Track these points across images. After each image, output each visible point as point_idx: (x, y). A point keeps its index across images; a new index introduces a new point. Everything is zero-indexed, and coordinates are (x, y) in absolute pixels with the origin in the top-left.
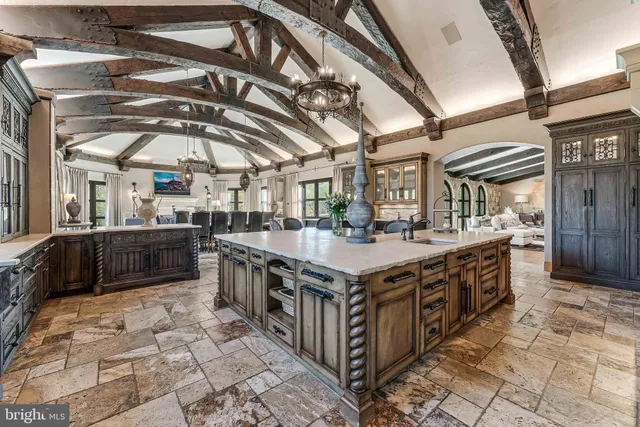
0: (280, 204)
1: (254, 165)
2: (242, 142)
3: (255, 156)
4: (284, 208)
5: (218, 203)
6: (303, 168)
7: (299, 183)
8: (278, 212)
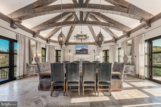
0: (130, 57)
1: (114, 37)
2: (104, 23)
3: (113, 30)
4: (132, 59)
5: (98, 57)
6: (150, 29)
7: (146, 41)
8: (128, 62)
